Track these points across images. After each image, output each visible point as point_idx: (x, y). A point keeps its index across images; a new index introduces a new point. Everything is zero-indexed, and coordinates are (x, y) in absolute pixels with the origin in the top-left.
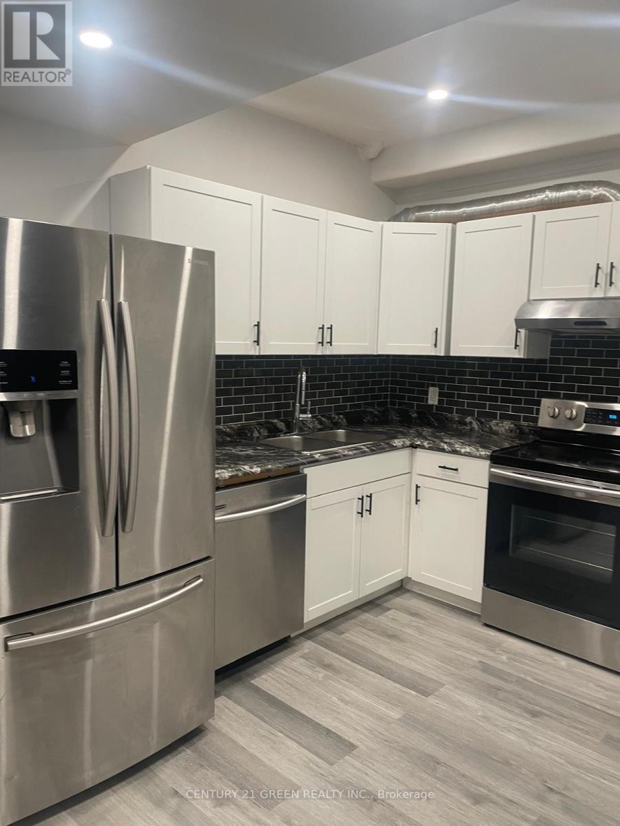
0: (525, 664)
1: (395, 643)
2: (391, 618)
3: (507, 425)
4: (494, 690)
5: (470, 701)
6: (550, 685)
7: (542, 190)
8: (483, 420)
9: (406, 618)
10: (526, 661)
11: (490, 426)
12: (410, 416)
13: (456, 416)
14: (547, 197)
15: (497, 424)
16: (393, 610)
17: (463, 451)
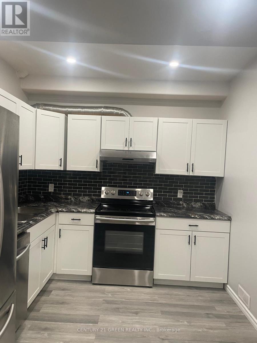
0: (118, 295)
1: (66, 306)
2: (55, 295)
3: (87, 198)
4: (117, 310)
5: (113, 318)
6: (132, 300)
7: (101, 107)
8: (76, 197)
9: (62, 293)
10: (118, 293)
11: (79, 199)
12: (40, 197)
13: (63, 196)
14: (102, 110)
15: (83, 198)
16: (53, 291)
17: (83, 211)
